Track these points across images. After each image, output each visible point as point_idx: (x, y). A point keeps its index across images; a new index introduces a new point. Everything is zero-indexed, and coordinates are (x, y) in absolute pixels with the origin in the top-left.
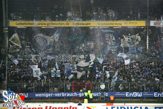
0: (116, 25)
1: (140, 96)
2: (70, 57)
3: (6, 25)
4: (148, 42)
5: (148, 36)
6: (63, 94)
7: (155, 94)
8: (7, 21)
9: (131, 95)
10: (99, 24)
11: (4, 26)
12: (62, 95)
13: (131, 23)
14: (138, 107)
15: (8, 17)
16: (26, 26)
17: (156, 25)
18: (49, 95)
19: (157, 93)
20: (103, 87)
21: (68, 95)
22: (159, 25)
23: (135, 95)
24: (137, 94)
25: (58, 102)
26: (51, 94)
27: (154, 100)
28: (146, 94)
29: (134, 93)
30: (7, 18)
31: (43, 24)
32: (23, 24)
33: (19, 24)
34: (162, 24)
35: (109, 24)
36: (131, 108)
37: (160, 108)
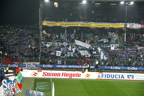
0: (107, 27)
1: (119, 69)
3: (41, 24)
5: (125, 34)
7: (128, 68)
8: (42, 22)
9: (114, 68)
10: (96, 25)
11: (40, 25)
12: (72, 67)
14: (117, 75)
16: (53, 25)
17: (130, 27)
18: (65, 66)
20: (97, 63)
21: (76, 67)
25: (70, 71)
27: (127, 71)
28: (123, 68)
29: (116, 67)
30: (42, 20)
31: (63, 25)
32: (51, 24)
33: (48, 24)
34: (134, 27)
35: (102, 26)
36: (113, 75)
37: (131, 76)
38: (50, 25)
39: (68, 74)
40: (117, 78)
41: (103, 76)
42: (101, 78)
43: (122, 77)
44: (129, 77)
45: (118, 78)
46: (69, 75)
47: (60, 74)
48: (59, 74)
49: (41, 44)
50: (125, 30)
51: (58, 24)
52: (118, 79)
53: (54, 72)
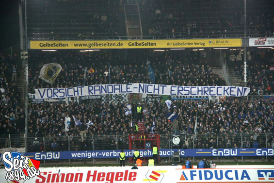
0: (196, 46)
1: (234, 154)
2: (125, 96)
3: (25, 46)
4: (245, 72)
5: (245, 63)
6: (114, 153)
7: (258, 152)
8: (26, 41)
10: (169, 44)
11: (22, 48)
12: (112, 154)
13: (219, 42)
14: (231, 171)
15: (28, 35)
16: (56, 48)
17: (258, 45)
18: (92, 154)
19: (261, 150)
20: (176, 141)
22: (263, 45)
23: (226, 154)
24: (230, 152)
25: (107, 165)
26: (97, 153)
27: (256, 161)
28: (244, 151)
29: (225, 150)
30: (26, 35)
31: (83, 46)
32: (51, 45)
33: (44, 45)
34: (267, 44)
35: (185, 44)
36: (221, 172)
37: (266, 172)
38: (50, 47)
39: (104, 174)
40: (232, 179)
41: (195, 175)
42: (190, 180)
43: (245, 175)
44: (262, 176)
45: (234, 178)
46: (105, 178)
47: (82, 175)
48: (79, 175)
49: (26, 98)
50: (245, 52)
51: (70, 45)
52: (235, 180)
53: (65, 170)
